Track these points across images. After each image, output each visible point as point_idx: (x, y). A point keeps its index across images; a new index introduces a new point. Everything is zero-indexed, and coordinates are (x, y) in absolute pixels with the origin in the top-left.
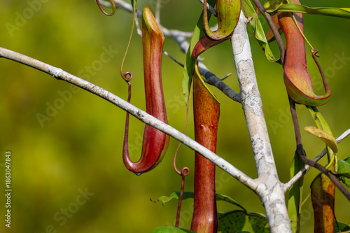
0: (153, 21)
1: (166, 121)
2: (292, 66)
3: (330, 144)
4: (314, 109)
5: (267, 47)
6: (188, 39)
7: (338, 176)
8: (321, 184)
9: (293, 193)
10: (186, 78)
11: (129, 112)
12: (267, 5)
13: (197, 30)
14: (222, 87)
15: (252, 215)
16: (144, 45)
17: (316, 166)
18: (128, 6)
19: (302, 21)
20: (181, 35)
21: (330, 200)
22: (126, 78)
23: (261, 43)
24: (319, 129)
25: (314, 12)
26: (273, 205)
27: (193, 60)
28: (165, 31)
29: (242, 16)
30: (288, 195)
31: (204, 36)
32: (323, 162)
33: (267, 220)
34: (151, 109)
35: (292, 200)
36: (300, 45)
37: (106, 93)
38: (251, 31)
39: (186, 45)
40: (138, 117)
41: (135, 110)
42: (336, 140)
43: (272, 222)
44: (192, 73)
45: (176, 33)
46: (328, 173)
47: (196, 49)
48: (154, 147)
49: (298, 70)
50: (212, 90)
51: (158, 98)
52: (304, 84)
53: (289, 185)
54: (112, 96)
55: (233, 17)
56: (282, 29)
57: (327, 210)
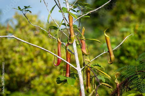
0: (59, 40)
1: (61, 57)
2: (83, 49)
3: (89, 62)
4: (87, 56)
5: (79, 45)
6: (65, 44)
7: (90, 67)
8: (88, 69)
9: (83, 70)
10: (65, 50)
11: (55, 56)
12: (79, 38)
13: (67, 42)
14: (71, 52)
15: (75, 74)
16: (58, 44)
17: (87, 66)
18: (55, 38)
19: (85, 41)
20: (64, 43)
21: (89, 72)
22: (55, 50)
23: (78, 44)
24: (87, 59)
25: (87, 39)
26: (79, 72)
27: (66, 47)
28: (62, 43)
29: (75, 40)
30: (82, 70)
31: (68, 43)
32: (88, 65)
33: (78, 75)
34: (59, 55)
35: (83, 71)
36: (85, 45)
37: (51, 52)
38: (76, 42)
39: (65, 45)
40: (56, 56)
41: (56, 55)
42: (90, 62)
43: (79, 75)
44: (66, 49)
45: (63, 43)
46: (89, 67)
47: (67, 45)
48: (59, 62)
49: (84, 49)
50: (69, 52)
51: (60, 53)
52: (85, 52)
53: (82, 69)
54: (52, 53)
55: (73, 40)
56: (82, 43)
57: (89, 73)
